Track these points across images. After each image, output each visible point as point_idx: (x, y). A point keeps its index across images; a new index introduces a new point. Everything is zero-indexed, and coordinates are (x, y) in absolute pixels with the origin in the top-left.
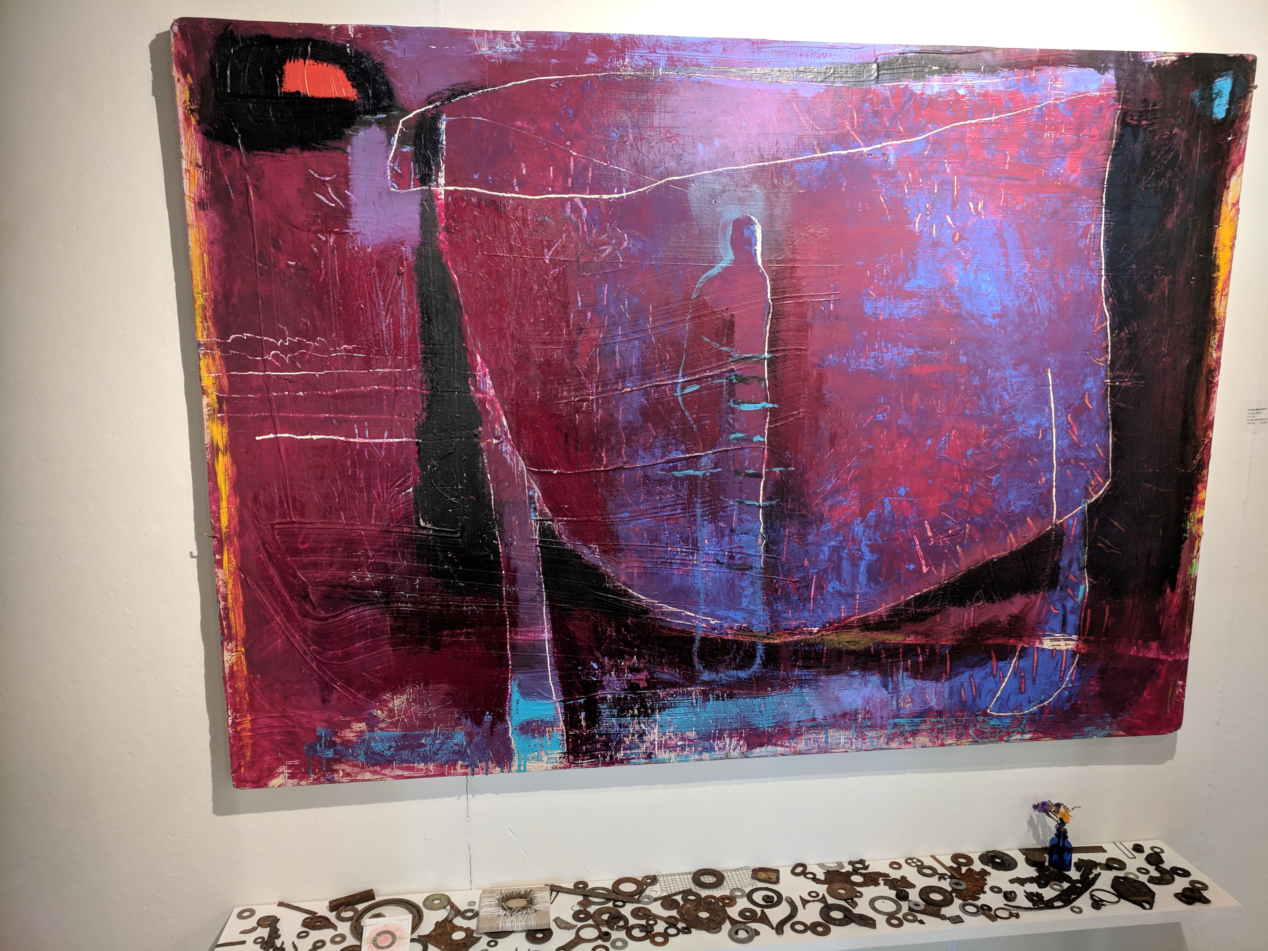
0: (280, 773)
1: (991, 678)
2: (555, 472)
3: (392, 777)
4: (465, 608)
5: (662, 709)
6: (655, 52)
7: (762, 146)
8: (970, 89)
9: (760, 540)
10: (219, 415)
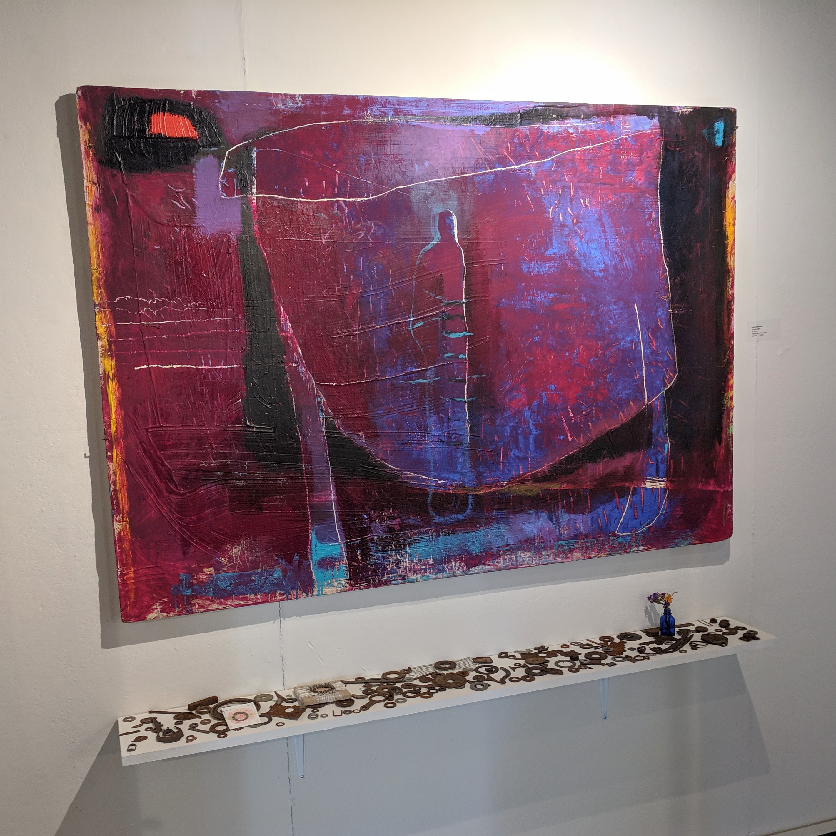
0: (154, 609)
1: (616, 509)
2: (334, 384)
3: (232, 606)
4: (278, 482)
5: (410, 544)
6: (386, 107)
7: (454, 165)
8: (576, 129)
9: (467, 425)
10: (109, 353)
